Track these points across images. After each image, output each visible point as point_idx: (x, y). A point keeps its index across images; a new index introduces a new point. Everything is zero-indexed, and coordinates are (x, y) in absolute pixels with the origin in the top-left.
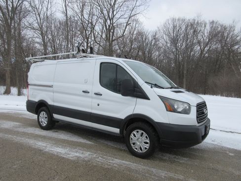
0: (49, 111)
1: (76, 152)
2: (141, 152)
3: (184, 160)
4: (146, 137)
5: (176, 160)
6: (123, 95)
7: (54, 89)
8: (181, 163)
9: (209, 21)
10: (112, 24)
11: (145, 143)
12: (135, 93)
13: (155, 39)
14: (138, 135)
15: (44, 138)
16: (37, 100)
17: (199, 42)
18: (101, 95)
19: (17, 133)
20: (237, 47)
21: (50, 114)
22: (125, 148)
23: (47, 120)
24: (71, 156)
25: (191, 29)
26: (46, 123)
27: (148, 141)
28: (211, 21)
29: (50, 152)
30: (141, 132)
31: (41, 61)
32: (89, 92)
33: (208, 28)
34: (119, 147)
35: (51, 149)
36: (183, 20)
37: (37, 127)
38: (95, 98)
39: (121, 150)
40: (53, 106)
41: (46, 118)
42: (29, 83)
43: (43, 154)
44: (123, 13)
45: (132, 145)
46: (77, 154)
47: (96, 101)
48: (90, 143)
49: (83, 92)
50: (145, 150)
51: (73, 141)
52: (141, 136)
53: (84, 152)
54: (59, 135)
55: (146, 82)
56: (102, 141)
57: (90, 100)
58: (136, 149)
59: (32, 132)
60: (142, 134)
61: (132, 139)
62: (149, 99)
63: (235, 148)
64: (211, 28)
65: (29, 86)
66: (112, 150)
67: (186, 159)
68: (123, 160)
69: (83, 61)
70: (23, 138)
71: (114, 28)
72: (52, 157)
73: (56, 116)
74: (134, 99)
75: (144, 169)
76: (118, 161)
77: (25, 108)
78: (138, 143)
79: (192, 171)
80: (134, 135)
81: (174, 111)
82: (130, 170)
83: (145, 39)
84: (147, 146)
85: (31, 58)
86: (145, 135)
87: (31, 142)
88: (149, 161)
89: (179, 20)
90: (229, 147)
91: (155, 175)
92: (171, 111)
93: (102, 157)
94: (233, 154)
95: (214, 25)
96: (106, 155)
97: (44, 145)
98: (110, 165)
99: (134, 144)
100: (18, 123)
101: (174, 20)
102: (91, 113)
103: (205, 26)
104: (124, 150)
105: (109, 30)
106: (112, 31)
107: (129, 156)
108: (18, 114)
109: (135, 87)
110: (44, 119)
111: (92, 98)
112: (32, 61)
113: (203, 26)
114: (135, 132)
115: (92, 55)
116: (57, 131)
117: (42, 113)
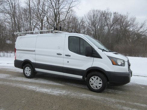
0: (32, 66)
1: (57, 91)
2: (97, 89)
3: (120, 92)
4: (100, 80)
5: (116, 92)
6: (87, 56)
7: (36, 52)
8: (120, 94)
9: (113, 12)
10: (58, 12)
11: (99, 83)
12: (93, 55)
13: (82, 22)
14: (95, 79)
15: (31, 83)
16: (23, 59)
17: (107, 24)
18: (70, 56)
19: (12, 81)
20: (128, 28)
21: (33, 69)
22: (86, 87)
23: (30, 72)
24: (55, 93)
25: (103, 16)
26: (30, 74)
27: (101, 82)
28: (114, 12)
29: (41, 92)
30: (96, 77)
31: (24, 35)
32: (61, 55)
33: (113, 16)
34: (80, 87)
35: (40, 90)
36: (99, 11)
37: (24, 77)
38: (65, 58)
39: (83, 88)
40: (35, 63)
41: (30, 71)
42: (16, 49)
43: (37, 93)
44: (64, 6)
45: (91, 85)
46: (58, 92)
47: (67, 59)
48: (61, 85)
49: (57, 54)
50: (100, 88)
51: (50, 85)
52: (97, 80)
53: (62, 91)
54: (40, 81)
55: (99, 48)
56: (69, 84)
57: (62, 59)
58: (94, 87)
59: (22, 80)
60: (98, 78)
61: (91, 81)
62: (102, 58)
63: (144, 84)
64: (114, 16)
65: (16, 51)
66: (77, 89)
67: (121, 92)
68: (87, 94)
69: (56, 35)
70: (17, 84)
71: (59, 14)
72: (43, 94)
73: (37, 69)
74: (93, 58)
75: (102, 98)
76: (85, 95)
77: (13, 65)
78: (95, 84)
79: (128, 98)
80: (92, 79)
81: (117, 64)
82: (94, 99)
83: (76, 22)
84: (101, 85)
85: (18, 32)
86: (99, 79)
87: (25, 86)
88: (102, 94)
89: (96, 11)
90: (139, 84)
91: (109, 102)
92: (115, 65)
93: (74, 93)
94: (144, 88)
95: (116, 15)
96: (76, 92)
97: (34, 87)
98: (81, 97)
99: (92, 84)
100: (8, 75)
101: (94, 11)
102: (63, 67)
103: (111, 15)
104: (85, 89)
105: (56, 16)
106: (58, 16)
107: (89, 92)
108: (4, 69)
109: (92, 51)
110: (28, 71)
111: (63, 58)
112: (19, 35)
113: (110, 15)
114: (93, 78)
115: (61, 32)
116: (37, 79)
117: (27, 68)
